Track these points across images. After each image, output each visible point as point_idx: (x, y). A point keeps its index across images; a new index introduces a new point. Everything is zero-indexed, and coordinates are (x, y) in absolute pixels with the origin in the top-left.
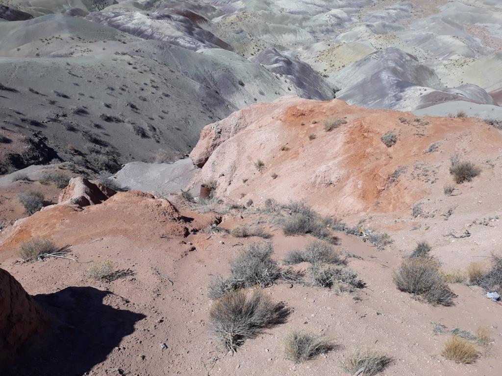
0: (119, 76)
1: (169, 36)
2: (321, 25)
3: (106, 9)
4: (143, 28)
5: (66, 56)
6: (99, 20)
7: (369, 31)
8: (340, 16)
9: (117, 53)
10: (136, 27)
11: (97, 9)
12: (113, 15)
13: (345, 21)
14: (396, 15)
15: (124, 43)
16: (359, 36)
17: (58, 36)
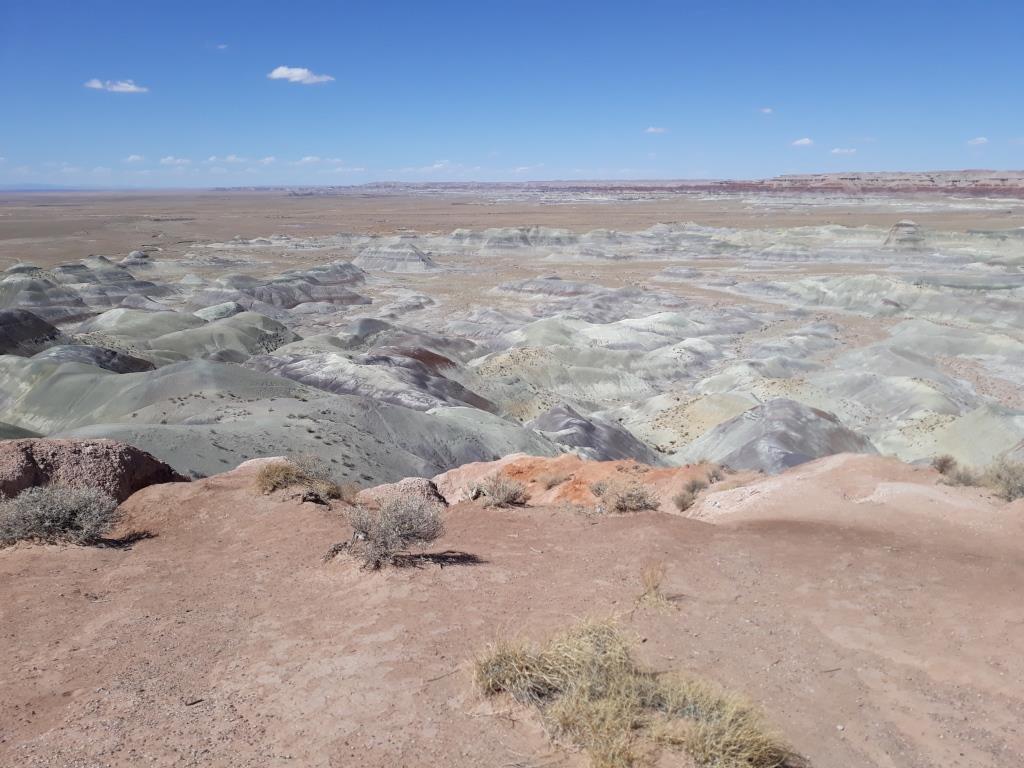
0: (293, 448)
1: (384, 391)
2: (665, 366)
3: (280, 349)
4: (341, 378)
5: (209, 422)
6: (267, 369)
7: (755, 373)
8: (700, 349)
9: (291, 416)
10: (328, 377)
11: (264, 350)
12: (292, 359)
13: (710, 357)
14: (807, 343)
15: (304, 400)
16: (736, 382)
17: (198, 393)
